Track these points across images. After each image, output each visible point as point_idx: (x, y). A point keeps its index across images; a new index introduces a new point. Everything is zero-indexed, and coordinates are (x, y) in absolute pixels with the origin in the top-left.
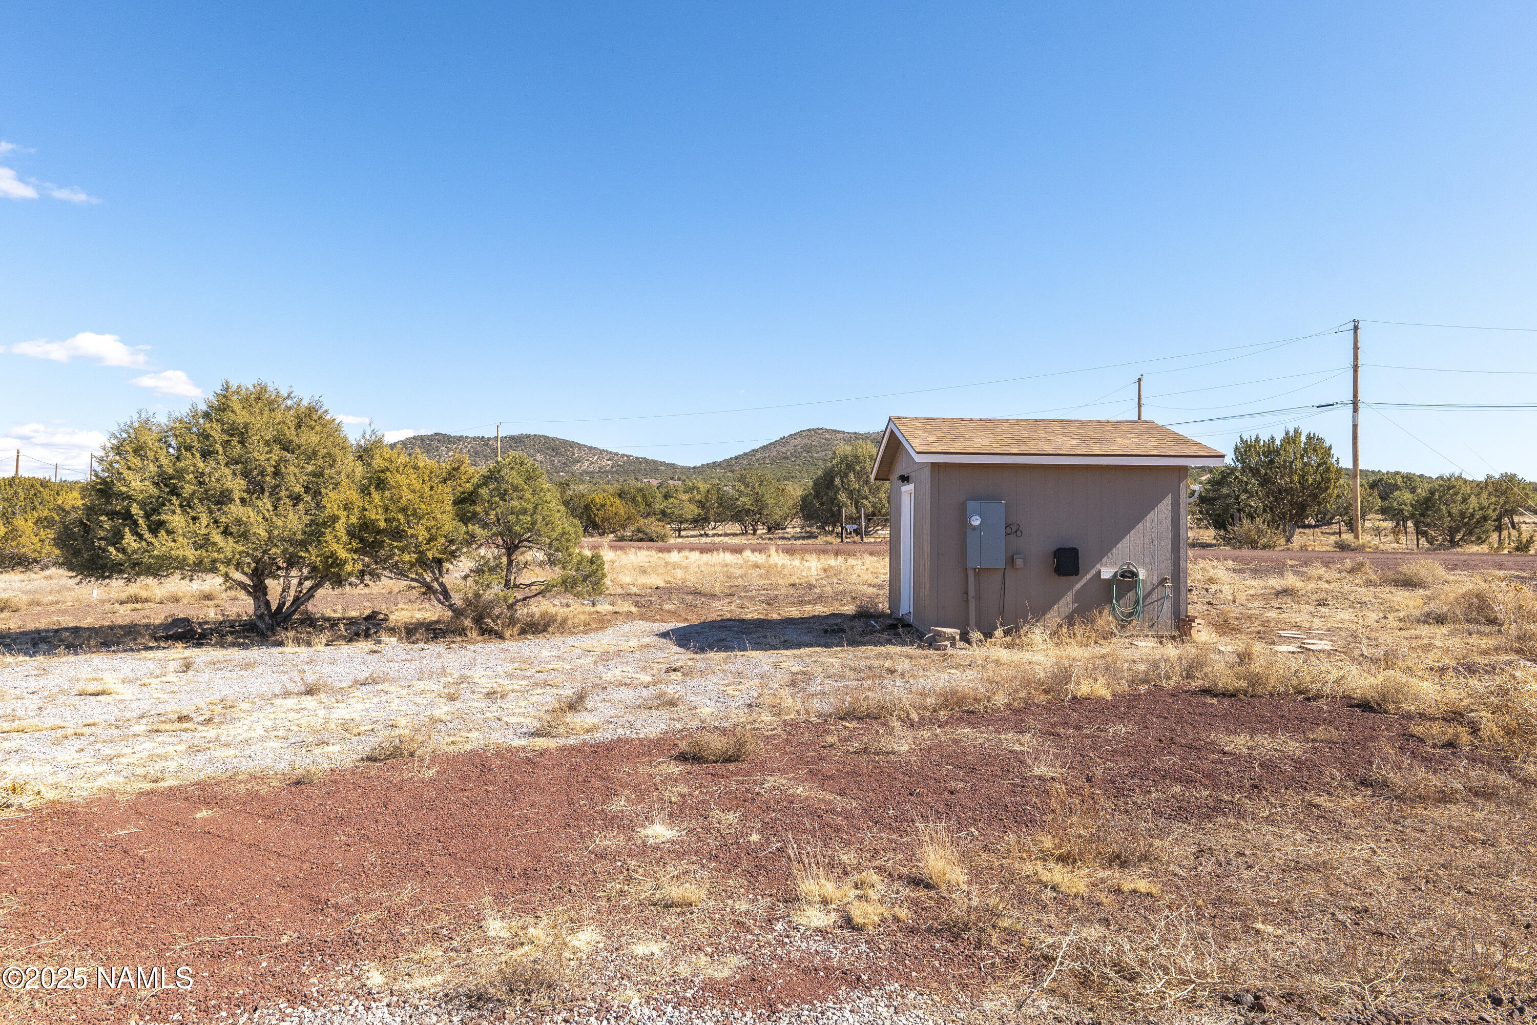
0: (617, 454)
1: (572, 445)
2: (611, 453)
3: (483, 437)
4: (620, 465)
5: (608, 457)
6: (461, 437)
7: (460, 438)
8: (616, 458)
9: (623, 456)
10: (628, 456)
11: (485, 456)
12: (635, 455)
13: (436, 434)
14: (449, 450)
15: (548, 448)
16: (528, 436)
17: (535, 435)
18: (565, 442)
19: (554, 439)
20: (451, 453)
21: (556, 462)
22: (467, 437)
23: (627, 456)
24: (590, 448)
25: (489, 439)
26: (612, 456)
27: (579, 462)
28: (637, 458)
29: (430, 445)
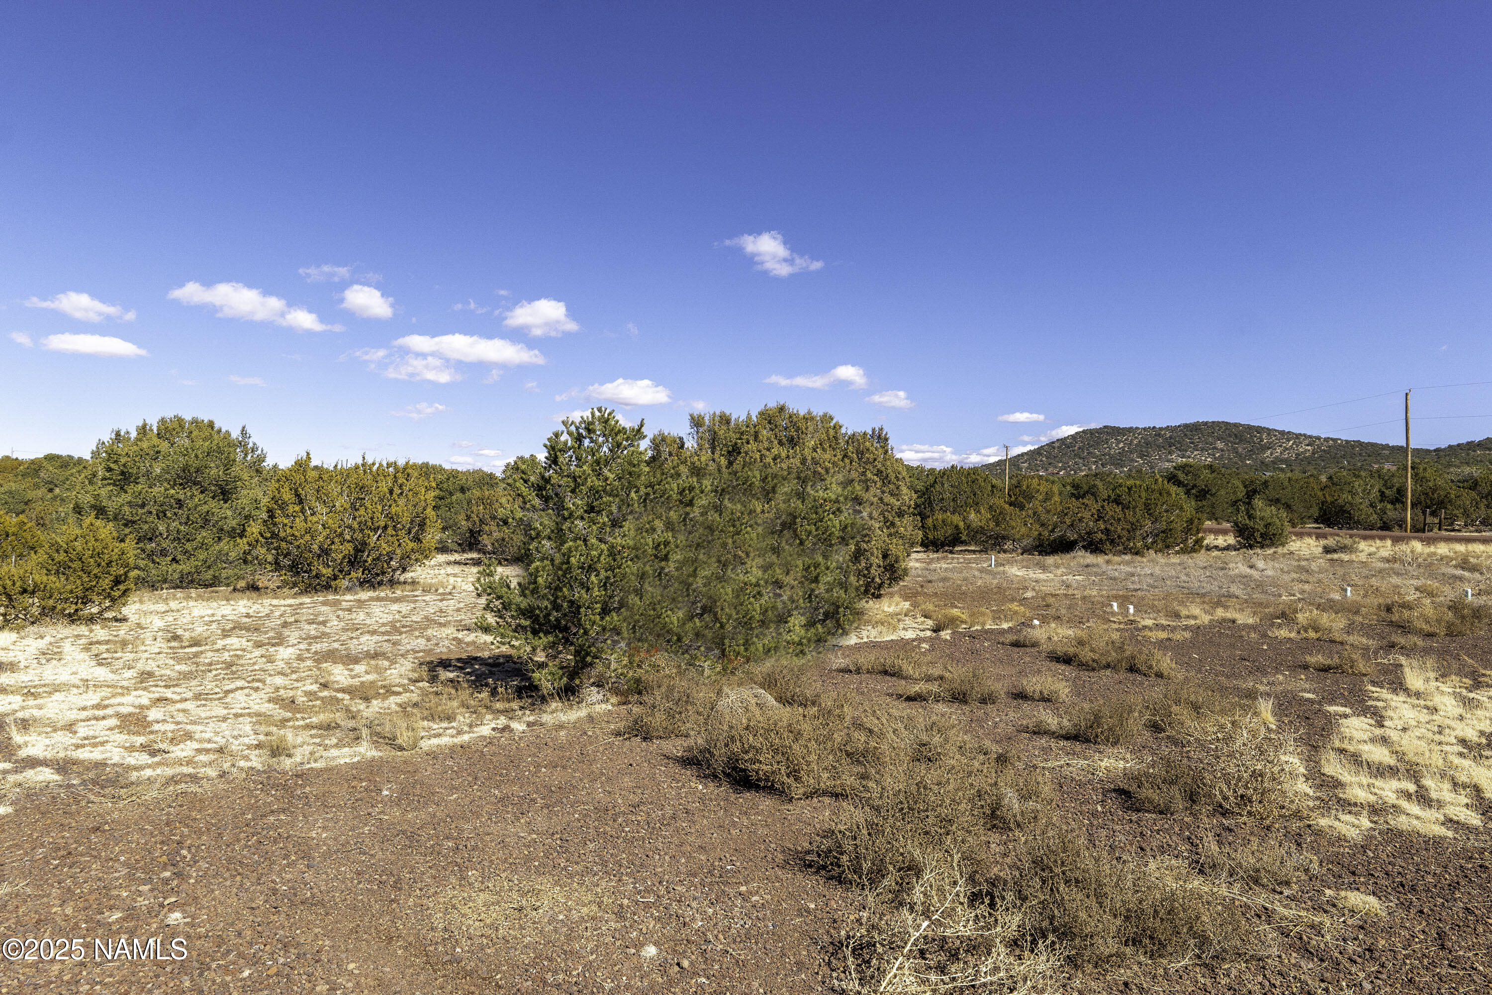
0: (1319, 438)
1: (1260, 430)
2: (1310, 437)
3: (1154, 427)
4: (1324, 450)
5: (1307, 442)
6: (1131, 428)
7: (1130, 430)
8: (1318, 442)
9: (1327, 439)
10: (1335, 440)
11: (1158, 446)
12: (1344, 438)
13: (1105, 427)
14: (1119, 442)
15: (1230, 436)
16: (1206, 423)
17: (1213, 422)
18: (1250, 427)
19: (1236, 425)
20: (1121, 445)
21: (1240, 450)
22: (1137, 428)
23: (1332, 439)
24: (1282, 433)
25: (1161, 429)
26: (1312, 440)
27: (1269, 448)
28: (1347, 442)
29: (1099, 438)
